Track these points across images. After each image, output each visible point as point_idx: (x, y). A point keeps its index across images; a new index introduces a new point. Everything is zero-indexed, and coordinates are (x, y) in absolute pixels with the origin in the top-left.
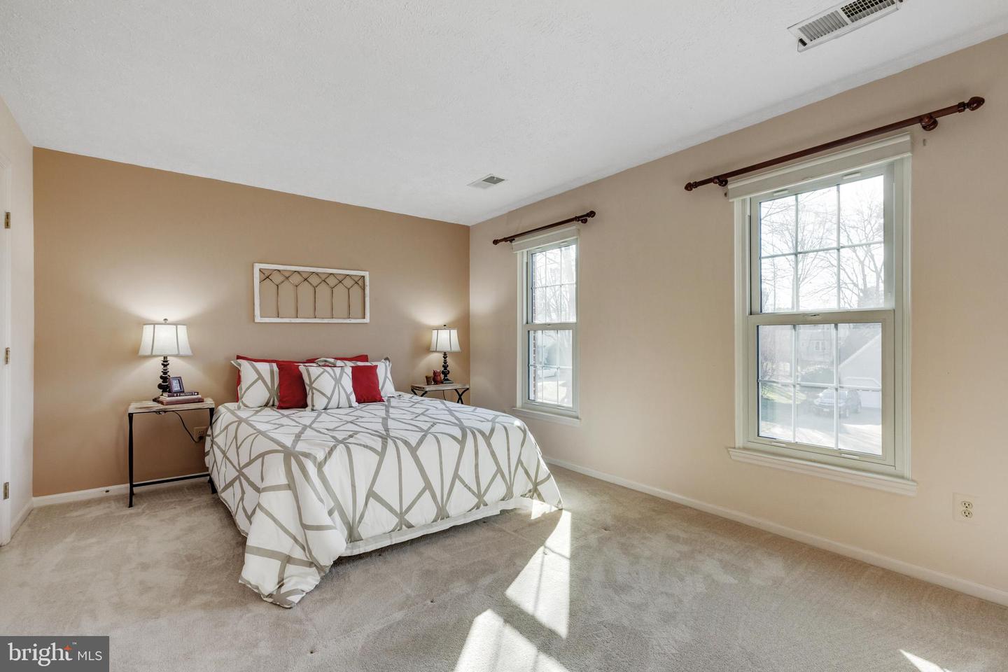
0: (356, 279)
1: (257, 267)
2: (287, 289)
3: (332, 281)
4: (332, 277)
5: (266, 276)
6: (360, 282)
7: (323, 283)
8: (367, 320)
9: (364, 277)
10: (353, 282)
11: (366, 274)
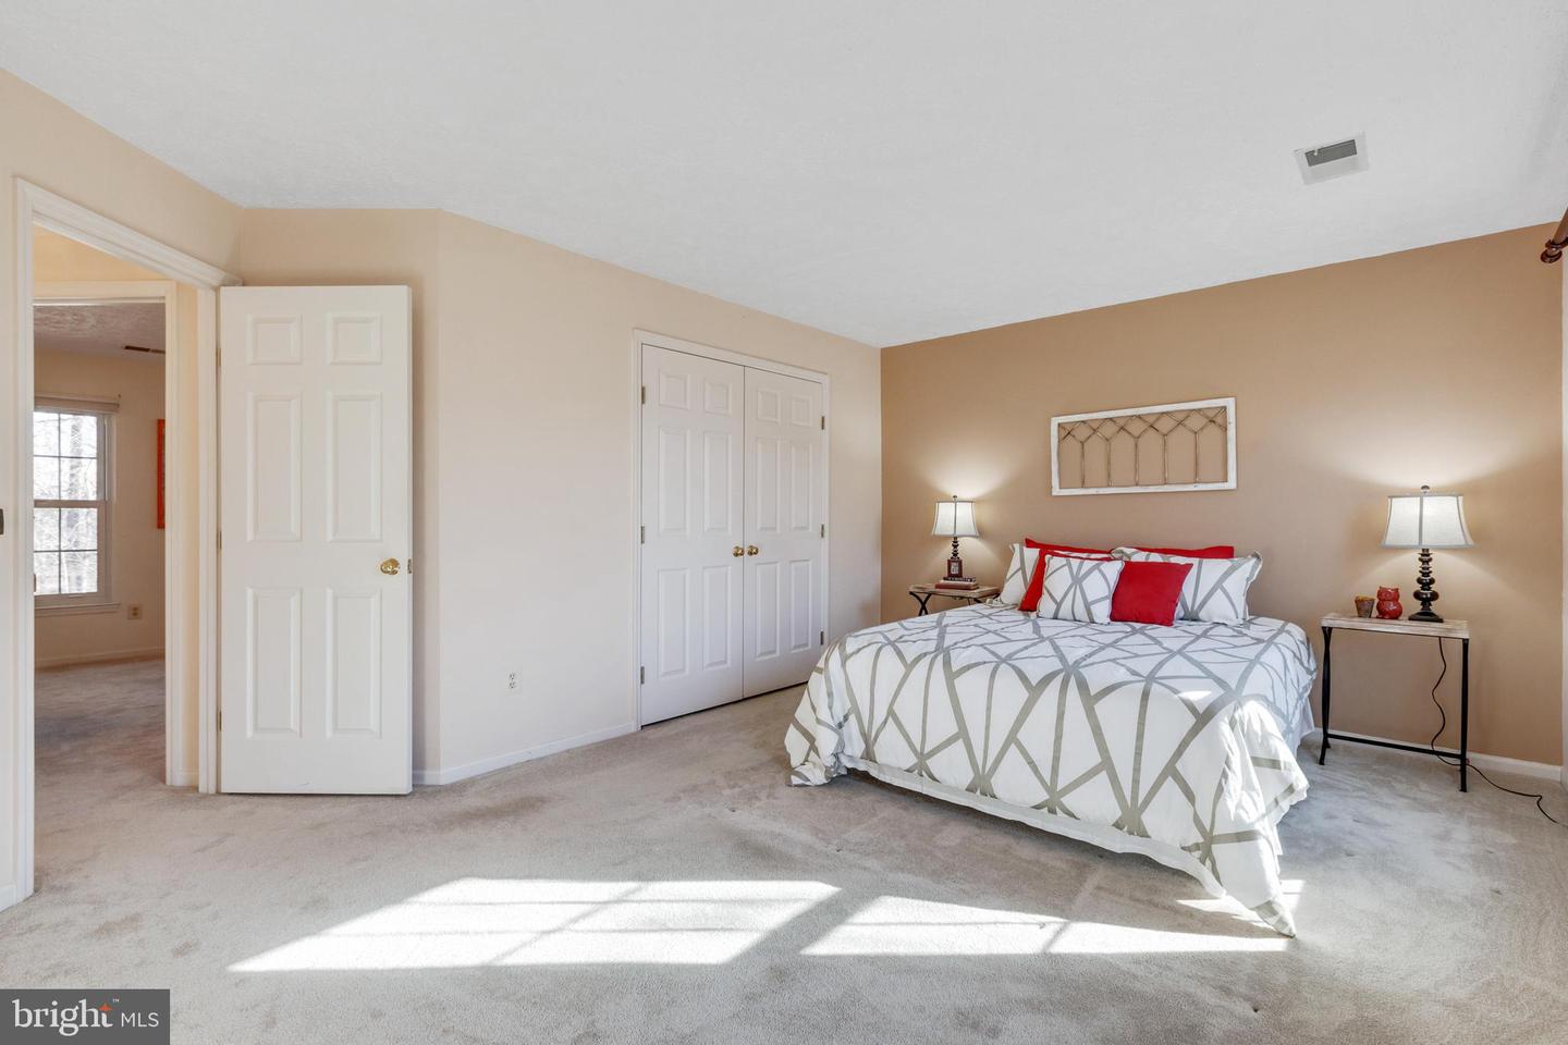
0: (1211, 414)
1: (1055, 421)
2: (1096, 447)
3: (1165, 425)
4: (1165, 418)
5: (1066, 432)
6: (1219, 420)
7: (1152, 431)
8: (1231, 484)
9: (1225, 408)
10: (1205, 421)
11: (1230, 403)
